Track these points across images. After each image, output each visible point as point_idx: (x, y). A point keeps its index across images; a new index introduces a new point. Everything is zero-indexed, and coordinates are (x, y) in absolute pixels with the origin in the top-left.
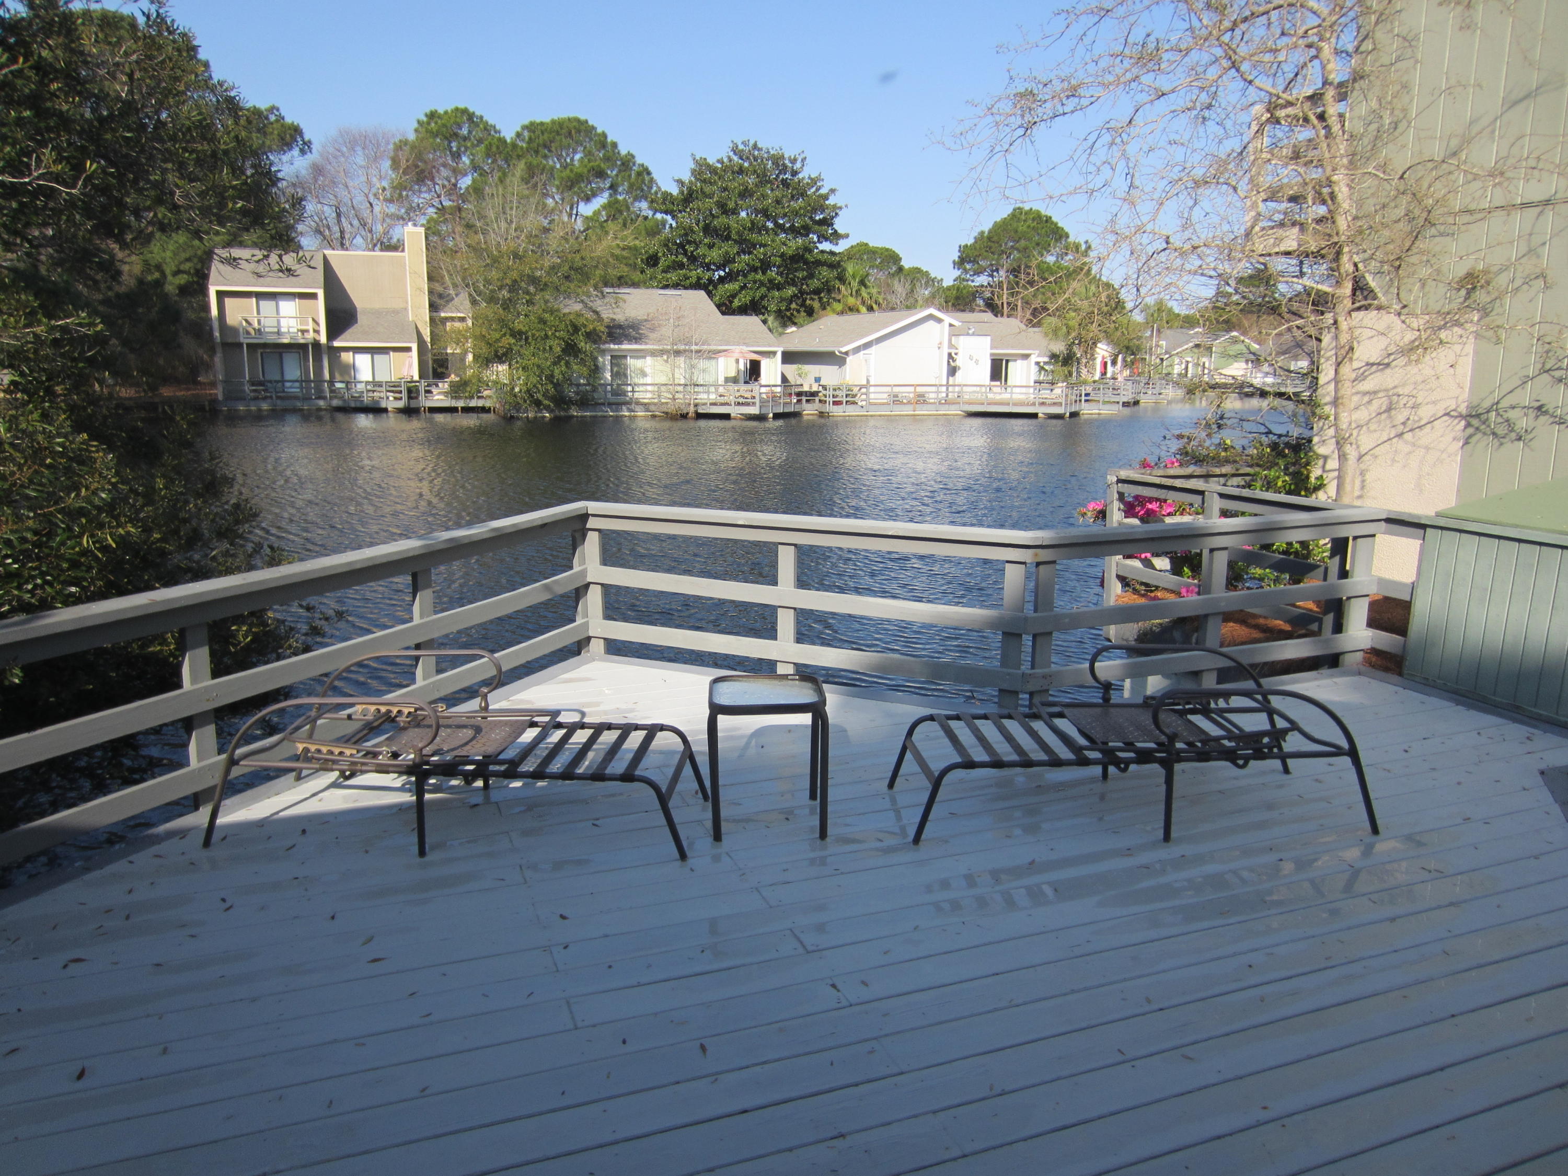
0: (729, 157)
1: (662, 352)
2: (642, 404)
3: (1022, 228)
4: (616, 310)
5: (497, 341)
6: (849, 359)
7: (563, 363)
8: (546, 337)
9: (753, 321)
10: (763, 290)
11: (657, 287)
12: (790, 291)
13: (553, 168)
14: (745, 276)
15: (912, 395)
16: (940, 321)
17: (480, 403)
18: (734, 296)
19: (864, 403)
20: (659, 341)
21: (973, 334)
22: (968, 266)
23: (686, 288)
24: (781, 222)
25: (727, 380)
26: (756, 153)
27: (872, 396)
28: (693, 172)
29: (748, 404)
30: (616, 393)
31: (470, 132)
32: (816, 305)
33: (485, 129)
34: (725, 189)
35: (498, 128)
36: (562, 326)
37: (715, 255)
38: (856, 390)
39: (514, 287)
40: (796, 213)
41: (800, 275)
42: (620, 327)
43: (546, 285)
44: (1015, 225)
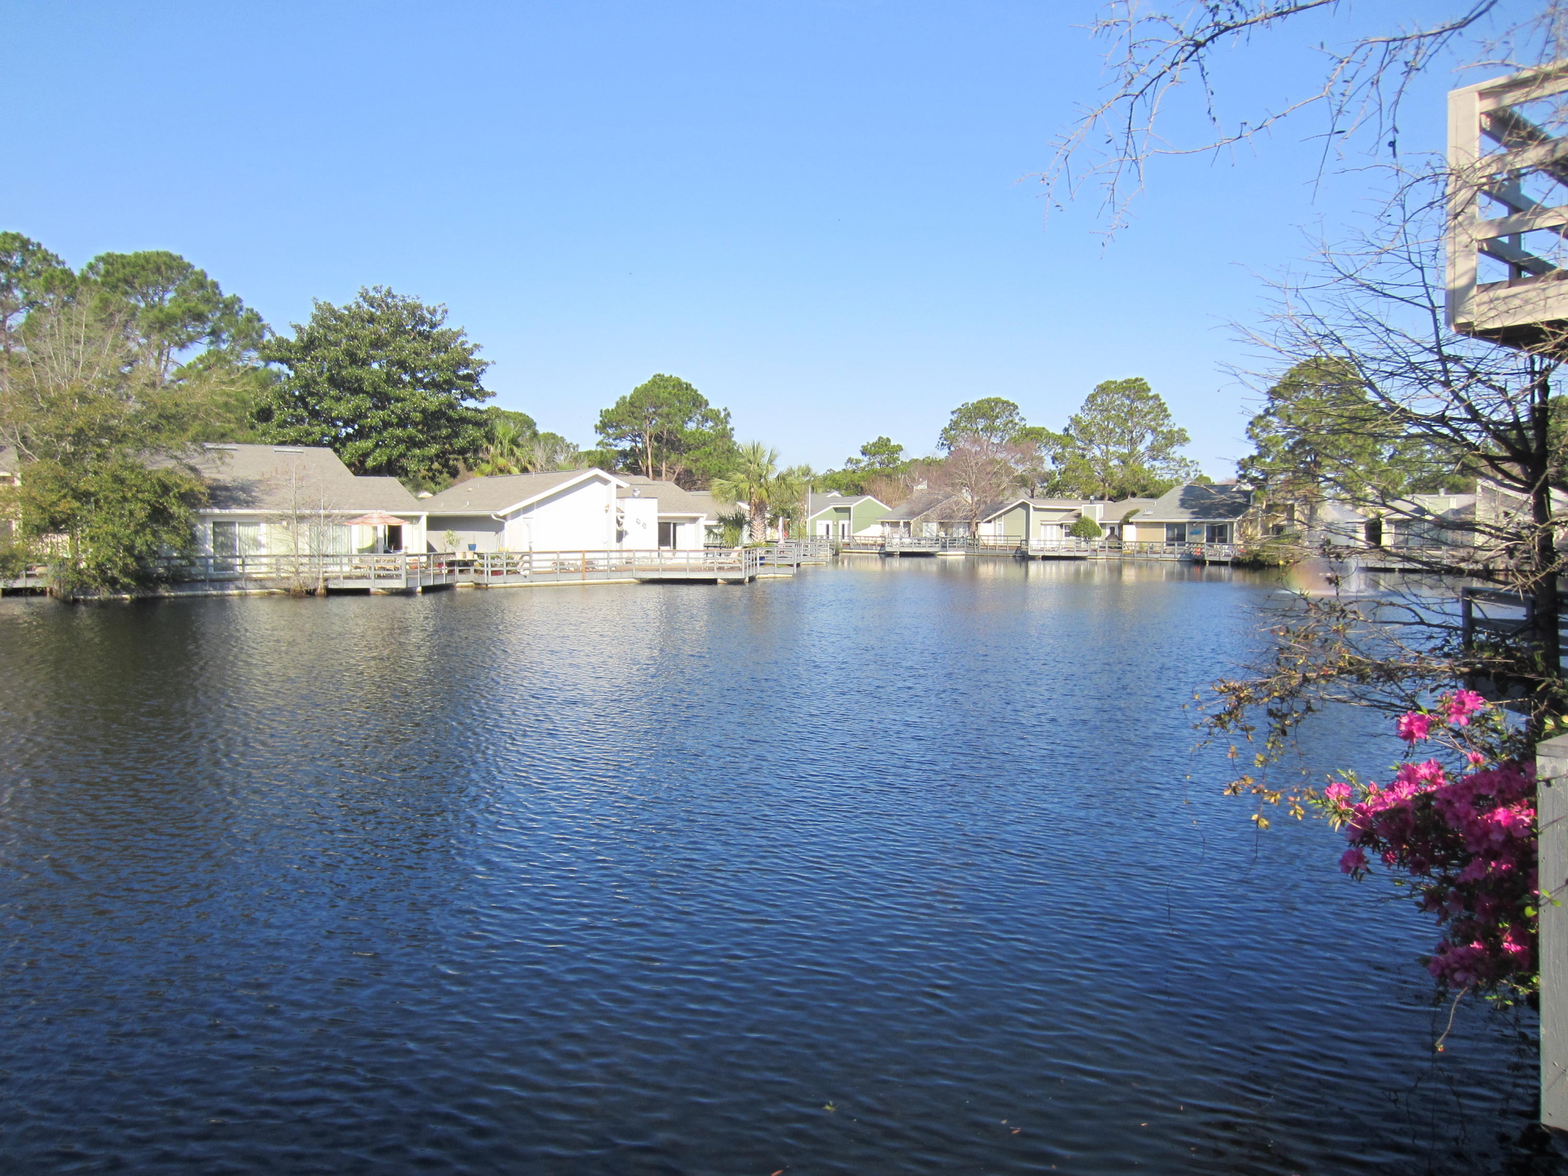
0: (358, 303)
1: (282, 517)
2: (256, 580)
3: (664, 394)
4: (222, 469)
5: (53, 504)
6: (507, 524)
7: (148, 531)
8: (125, 499)
9: (391, 483)
10: (402, 448)
11: (271, 443)
12: (433, 449)
13: (136, 308)
14: (380, 433)
15: (579, 563)
16: (606, 482)
17: (31, 583)
18: (366, 455)
19: (527, 572)
20: (278, 505)
21: (639, 497)
22: (610, 431)
23: (307, 445)
24: (420, 375)
25: (361, 551)
26: (389, 300)
27: (535, 564)
28: (314, 317)
29: (390, 577)
30: (219, 567)
31: (24, 262)
32: (461, 465)
33: (45, 259)
34: (354, 337)
35: (61, 258)
36: (147, 486)
37: (343, 409)
38: (517, 558)
39: (79, 437)
40: (438, 367)
41: (444, 432)
42: (226, 488)
43: (124, 435)
44: (656, 391)
